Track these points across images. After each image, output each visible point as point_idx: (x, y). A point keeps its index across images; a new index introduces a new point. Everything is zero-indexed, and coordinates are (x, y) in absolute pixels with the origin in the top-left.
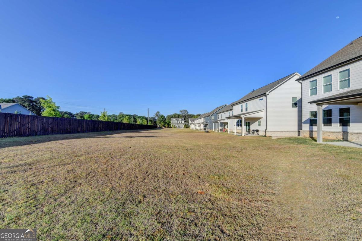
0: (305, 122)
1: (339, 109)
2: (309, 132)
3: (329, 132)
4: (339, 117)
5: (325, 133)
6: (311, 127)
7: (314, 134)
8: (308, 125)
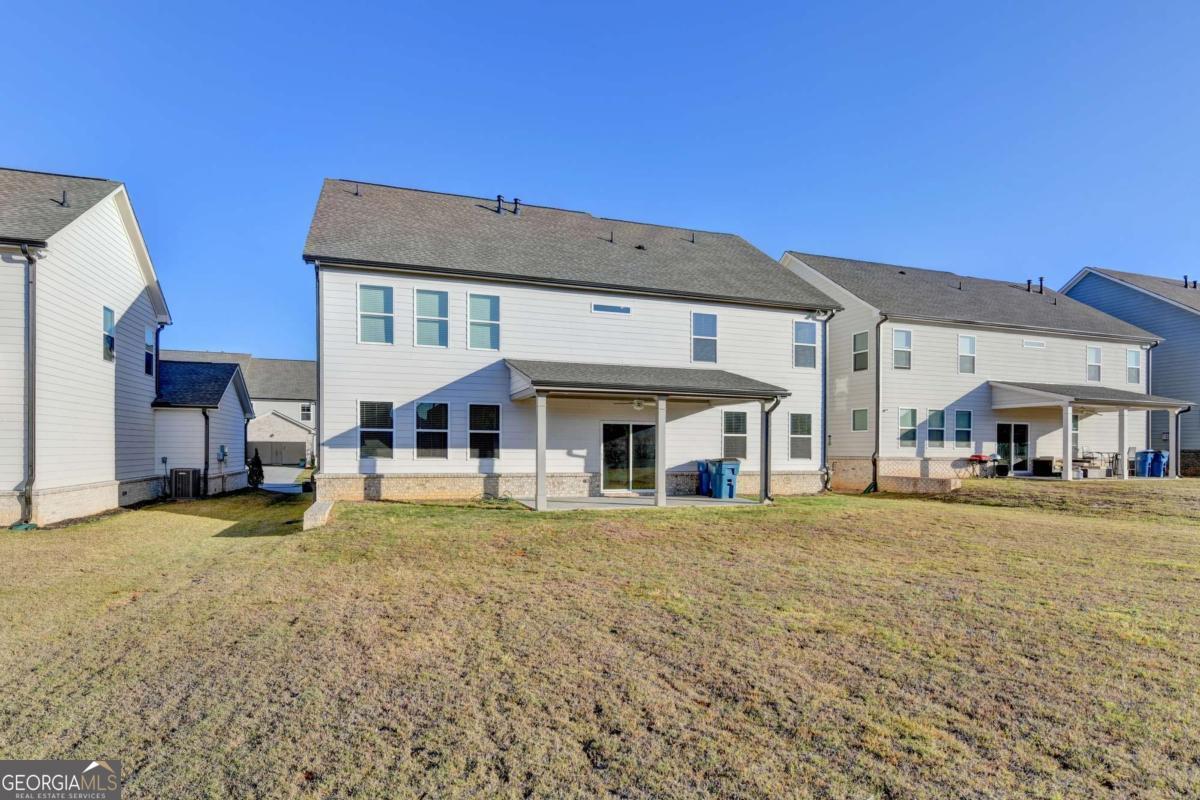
0: (339, 442)
1: (471, 406)
2: (361, 483)
3: (444, 477)
4: (471, 429)
5: (427, 481)
6: (367, 461)
7: (383, 488)
8: (354, 453)
